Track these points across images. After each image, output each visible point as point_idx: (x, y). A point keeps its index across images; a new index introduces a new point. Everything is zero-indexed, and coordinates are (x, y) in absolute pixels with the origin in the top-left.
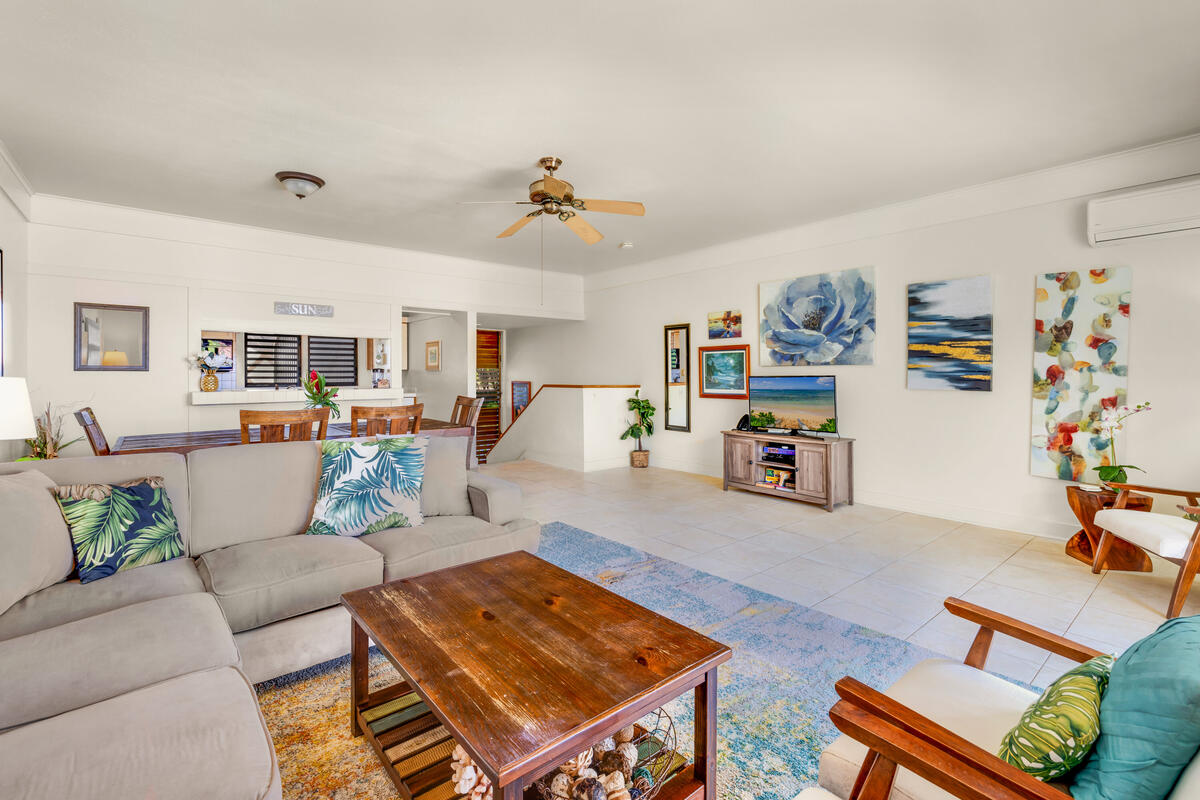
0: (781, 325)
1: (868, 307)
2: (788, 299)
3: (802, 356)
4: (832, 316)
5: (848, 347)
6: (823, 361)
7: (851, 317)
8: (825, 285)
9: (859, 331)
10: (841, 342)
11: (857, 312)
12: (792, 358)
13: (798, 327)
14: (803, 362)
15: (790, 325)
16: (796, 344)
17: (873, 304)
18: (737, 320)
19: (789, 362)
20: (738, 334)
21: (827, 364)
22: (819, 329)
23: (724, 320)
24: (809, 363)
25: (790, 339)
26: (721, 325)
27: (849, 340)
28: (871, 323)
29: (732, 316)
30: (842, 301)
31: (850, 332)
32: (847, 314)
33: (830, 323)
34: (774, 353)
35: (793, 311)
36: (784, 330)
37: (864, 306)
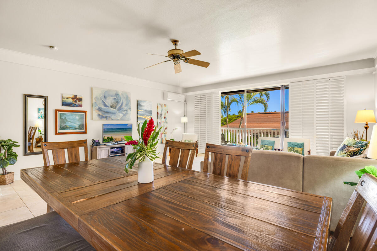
0: (102, 105)
1: (129, 104)
2: (105, 96)
3: (110, 117)
4: (120, 105)
5: (124, 115)
6: (117, 119)
7: (125, 106)
8: (117, 95)
9: (127, 111)
10: (122, 113)
11: (126, 105)
12: (106, 117)
13: (108, 107)
14: (110, 119)
15: (106, 105)
16: (107, 112)
17: (130, 103)
18: (80, 100)
19: (105, 119)
20: (81, 106)
21: (118, 120)
22: (115, 108)
23: (73, 98)
24: (112, 120)
25: (106, 111)
26: (70, 101)
27: (124, 113)
28: (130, 108)
29: (77, 97)
30: (122, 101)
31: (125, 111)
32: (124, 105)
33: (119, 107)
34: (99, 115)
35: (107, 101)
36: (103, 107)
37: (128, 103)
